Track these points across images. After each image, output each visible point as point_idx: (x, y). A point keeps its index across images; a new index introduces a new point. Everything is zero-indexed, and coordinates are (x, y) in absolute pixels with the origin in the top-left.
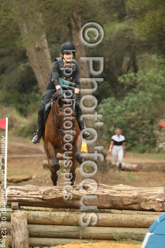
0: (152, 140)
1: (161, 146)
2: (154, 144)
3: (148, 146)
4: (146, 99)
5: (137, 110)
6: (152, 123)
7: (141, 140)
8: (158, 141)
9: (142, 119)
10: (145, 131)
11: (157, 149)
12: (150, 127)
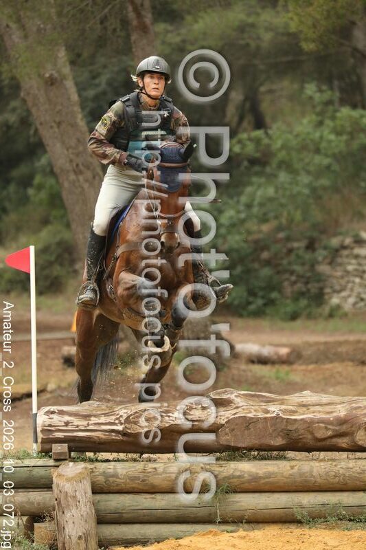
0: (313, 287)
1: (335, 300)
2: (319, 298)
3: (303, 302)
4: (296, 189)
5: (276, 217)
6: (311, 246)
7: (288, 290)
8: (327, 290)
9: (288, 239)
10: (297, 268)
11: (326, 310)
12: (308, 256)
